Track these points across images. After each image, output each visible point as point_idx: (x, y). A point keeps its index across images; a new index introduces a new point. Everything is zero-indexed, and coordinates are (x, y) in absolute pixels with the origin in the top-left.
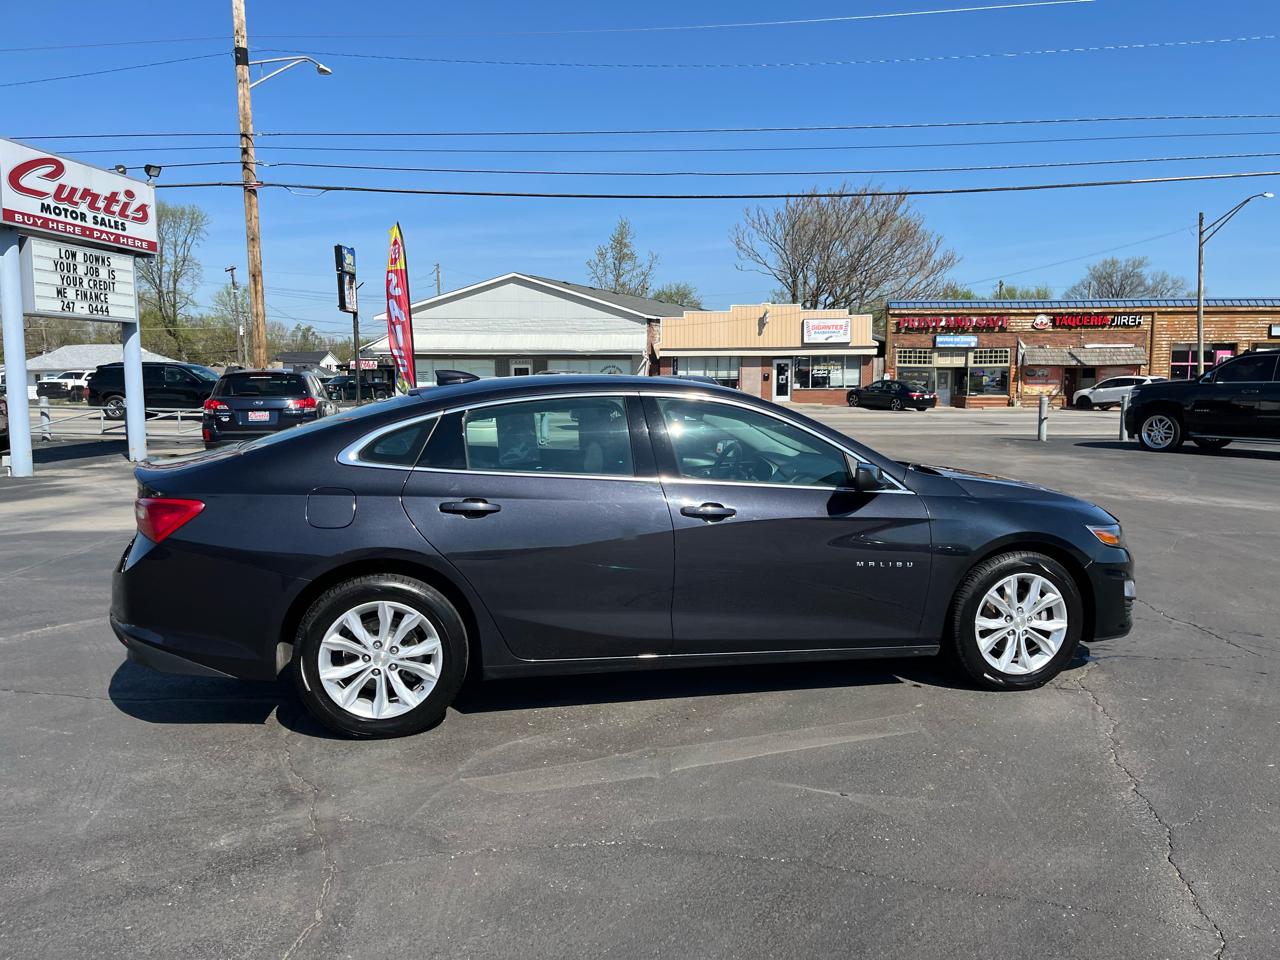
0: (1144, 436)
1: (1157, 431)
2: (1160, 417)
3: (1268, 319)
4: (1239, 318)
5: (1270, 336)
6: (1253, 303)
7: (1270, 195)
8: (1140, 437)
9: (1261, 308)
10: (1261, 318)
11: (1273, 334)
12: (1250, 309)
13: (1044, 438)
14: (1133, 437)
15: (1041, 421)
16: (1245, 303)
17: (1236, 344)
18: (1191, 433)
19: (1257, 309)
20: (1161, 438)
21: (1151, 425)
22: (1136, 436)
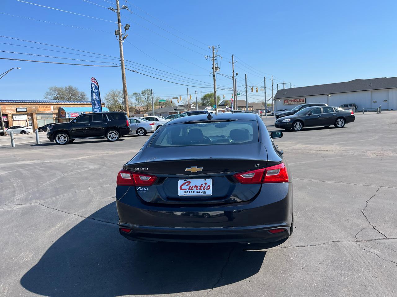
0: (57, 140)
1: (61, 138)
2: (61, 134)
3: (15, 106)
4: (6, 106)
5: (17, 111)
6: (10, 101)
7: (20, 68)
8: (56, 141)
9: (12, 103)
10: (13, 106)
11: (18, 111)
12: (9, 103)
13: (14, 146)
14: (53, 141)
15: (12, 140)
16: (7, 101)
17: (7, 114)
18: (72, 138)
19: (11, 103)
20: (63, 141)
21: (59, 137)
22: (54, 140)
